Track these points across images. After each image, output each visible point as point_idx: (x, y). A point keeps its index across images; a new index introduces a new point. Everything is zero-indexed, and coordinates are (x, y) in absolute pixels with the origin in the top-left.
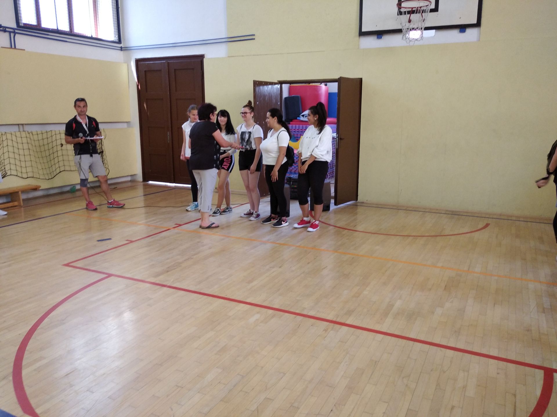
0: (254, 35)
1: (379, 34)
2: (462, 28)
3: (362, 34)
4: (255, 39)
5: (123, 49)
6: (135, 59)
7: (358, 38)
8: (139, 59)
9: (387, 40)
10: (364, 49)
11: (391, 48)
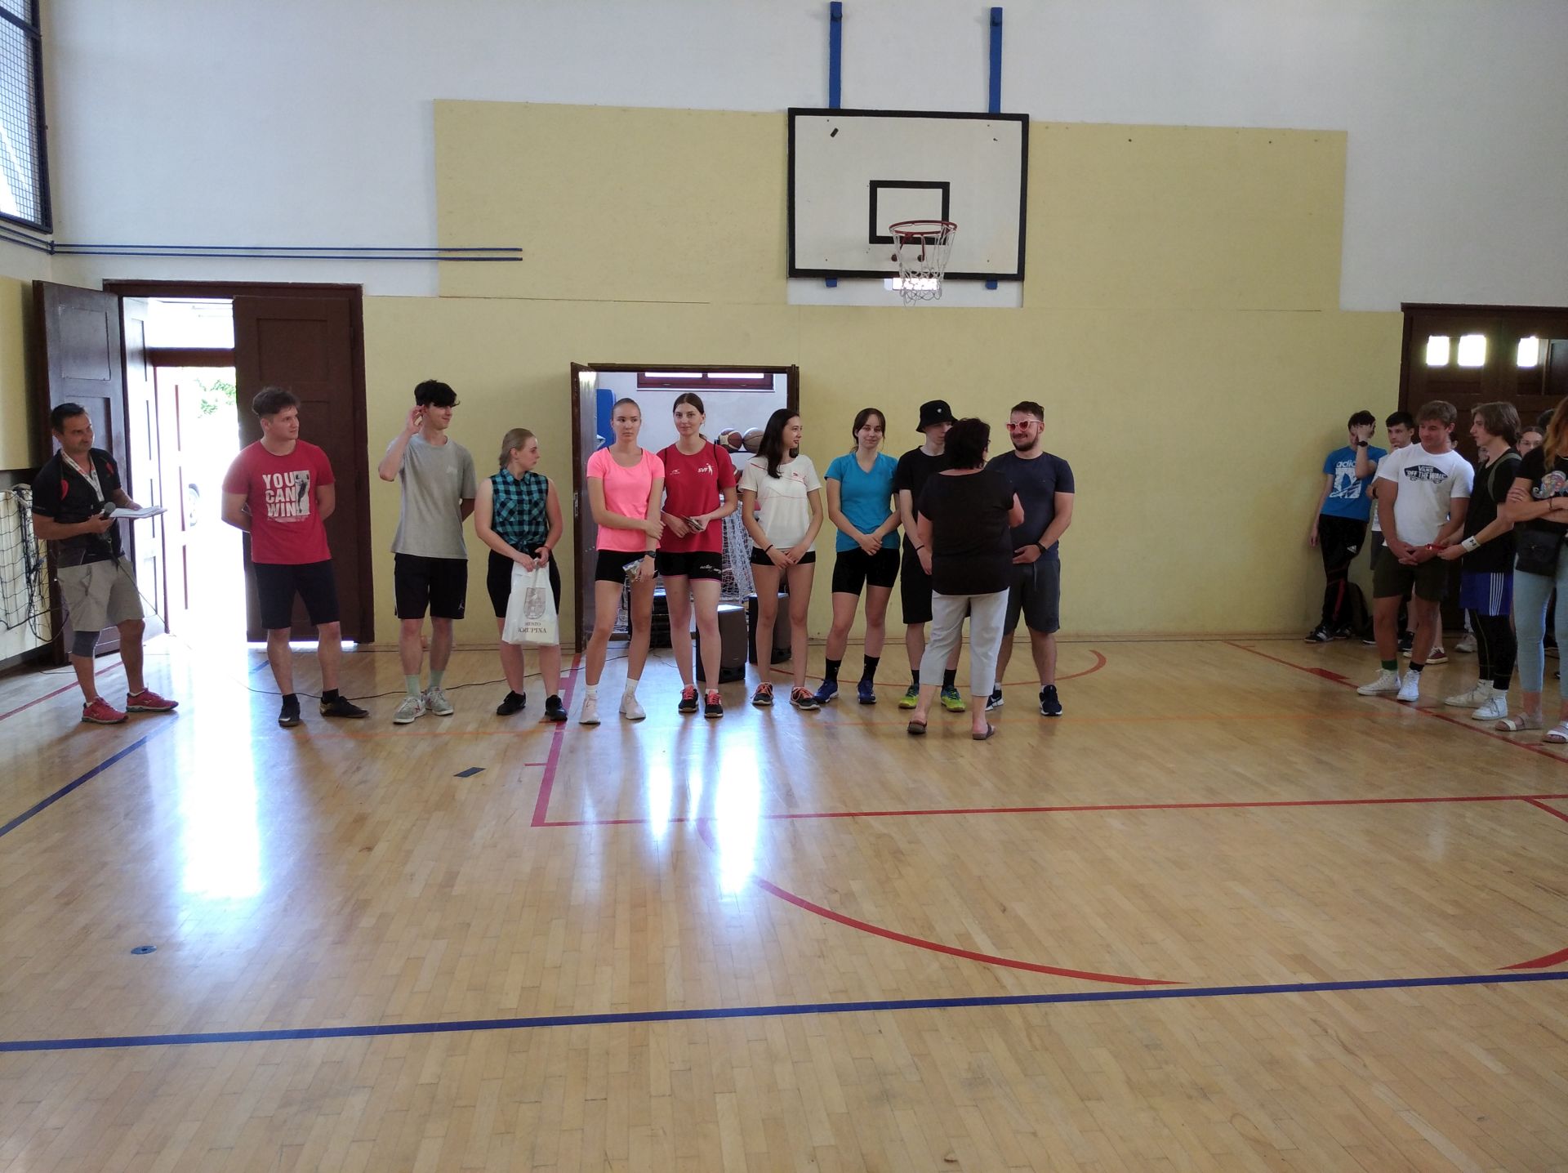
0: (520, 250)
1: (831, 277)
2: (991, 280)
3: (794, 273)
4: (521, 259)
5: (56, 249)
6: (104, 280)
7: (785, 281)
8: (120, 281)
9: (848, 292)
10: (800, 306)
11: (857, 309)
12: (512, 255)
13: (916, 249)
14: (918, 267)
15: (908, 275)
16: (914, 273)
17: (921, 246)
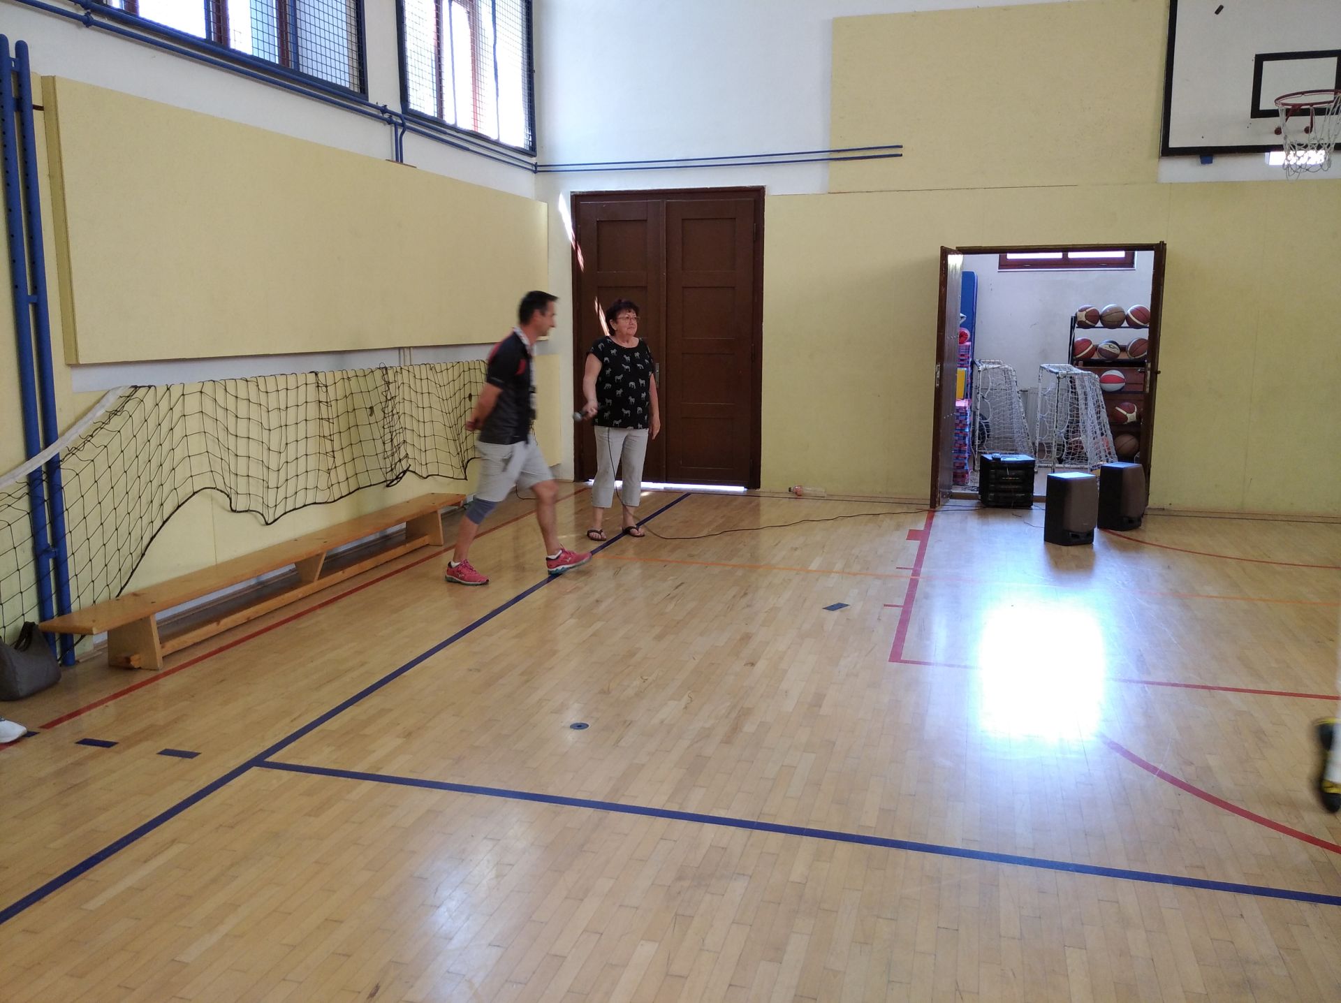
0: (901, 147)
1: (1206, 154)
3: (1167, 151)
4: (901, 155)
5: (539, 169)
6: (572, 192)
7: (1157, 160)
8: (583, 192)
9: (1224, 168)
10: (1171, 183)
11: (1233, 184)
12: (892, 152)
13: (1305, 121)
14: (1304, 138)
15: (1293, 147)
16: (1299, 145)
17: (1309, 117)
